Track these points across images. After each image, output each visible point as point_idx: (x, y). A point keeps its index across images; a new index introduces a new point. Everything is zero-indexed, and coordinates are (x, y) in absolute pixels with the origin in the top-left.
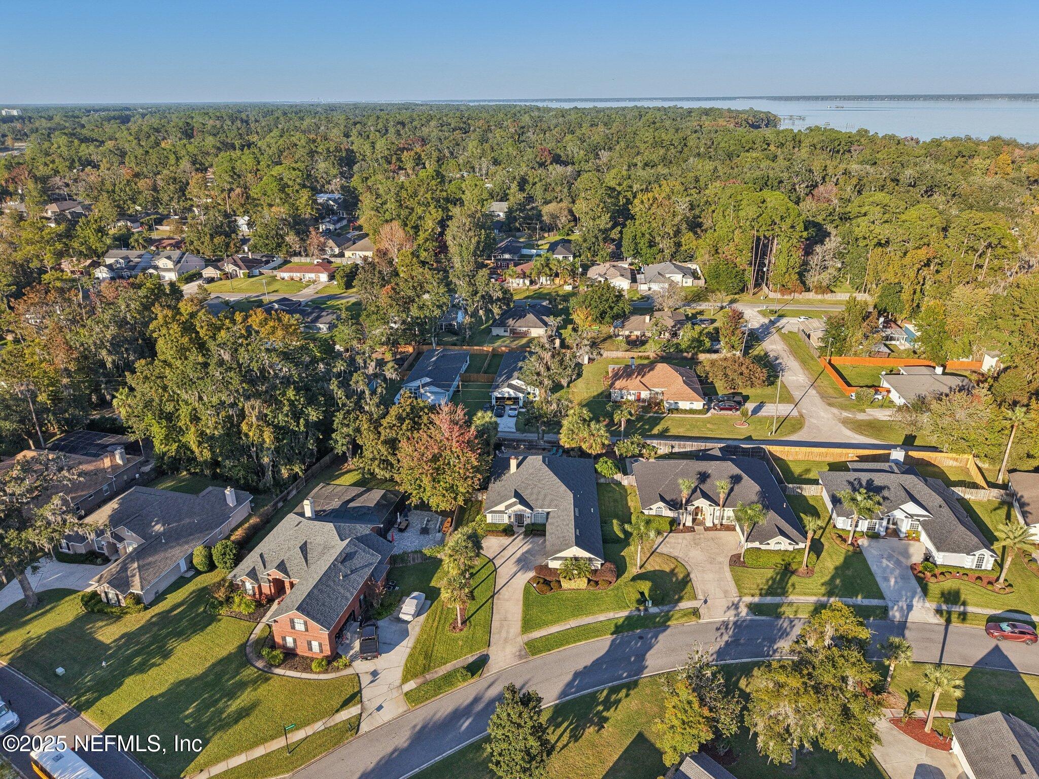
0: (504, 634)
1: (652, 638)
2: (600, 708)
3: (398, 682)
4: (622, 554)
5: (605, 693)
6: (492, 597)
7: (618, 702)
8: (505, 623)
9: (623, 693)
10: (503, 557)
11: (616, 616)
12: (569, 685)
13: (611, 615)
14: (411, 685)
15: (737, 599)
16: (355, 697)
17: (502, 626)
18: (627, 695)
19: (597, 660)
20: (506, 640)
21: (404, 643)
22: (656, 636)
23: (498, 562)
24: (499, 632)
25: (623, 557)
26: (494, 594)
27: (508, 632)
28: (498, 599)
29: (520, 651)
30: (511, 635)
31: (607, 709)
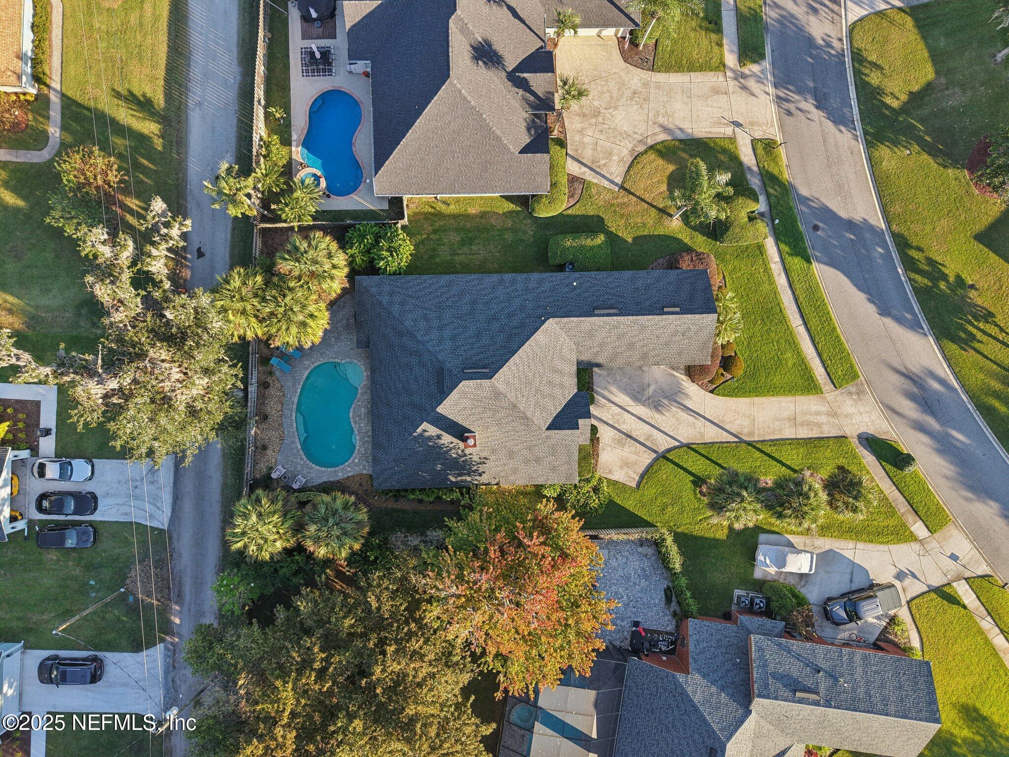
0: (823, 419)
1: (809, 206)
2: (942, 285)
3: (916, 546)
4: (630, 240)
5: (918, 278)
6: (749, 444)
7: (931, 262)
8: (799, 419)
9: (914, 253)
10: (649, 437)
11: (777, 258)
12: (900, 320)
13: (776, 267)
14: (919, 529)
15: (729, 74)
16: (945, 594)
17: (808, 424)
18: (919, 249)
19: (856, 285)
20: (833, 414)
21: (848, 554)
22: (805, 200)
23: (664, 443)
24: (819, 425)
25: (635, 239)
26: (742, 441)
27: (818, 413)
28: (751, 434)
29: (850, 393)
30: (824, 408)
31: (945, 277)
